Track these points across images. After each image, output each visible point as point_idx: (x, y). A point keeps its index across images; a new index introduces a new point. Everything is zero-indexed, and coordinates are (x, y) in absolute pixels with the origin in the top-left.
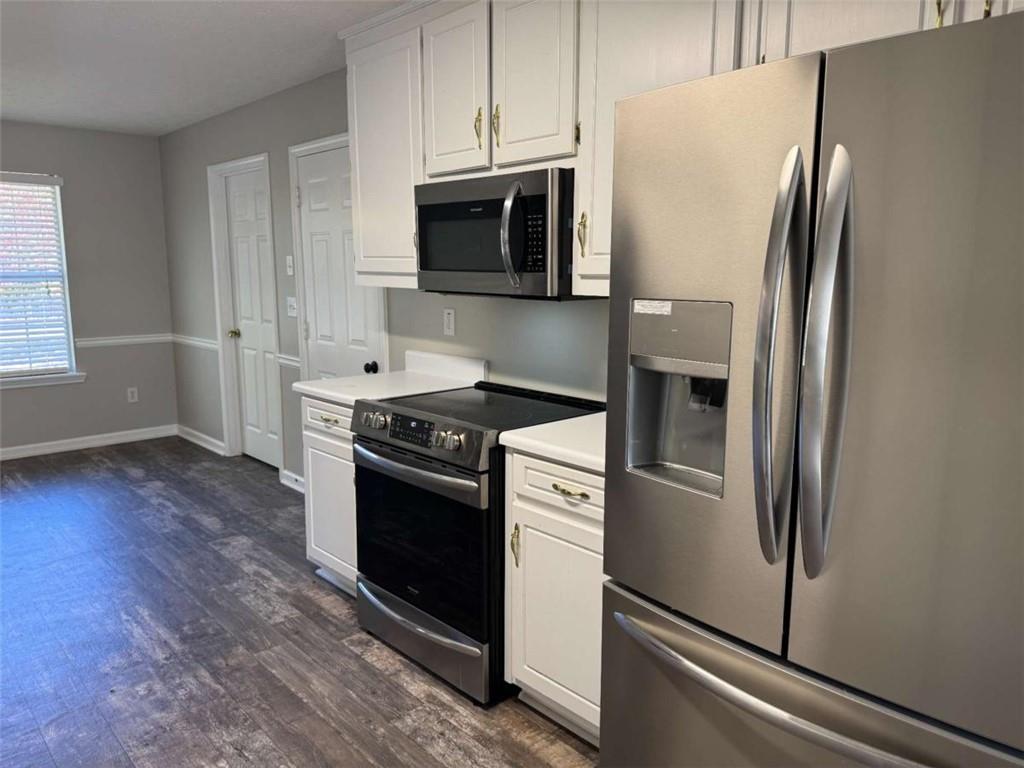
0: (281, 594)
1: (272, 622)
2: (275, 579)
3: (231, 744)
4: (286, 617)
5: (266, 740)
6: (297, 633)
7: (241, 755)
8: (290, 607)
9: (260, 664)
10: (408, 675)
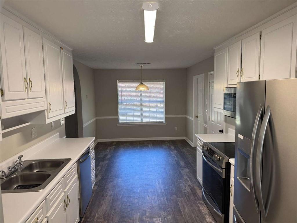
0: (189, 186)
1: (184, 192)
2: (190, 182)
3: (163, 215)
4: (188, 191)
5: (170, 217)
6: (188, 196)
7: (164, 218)
8: (190, 190)
9: (177, 201)
10: (208, 216)
